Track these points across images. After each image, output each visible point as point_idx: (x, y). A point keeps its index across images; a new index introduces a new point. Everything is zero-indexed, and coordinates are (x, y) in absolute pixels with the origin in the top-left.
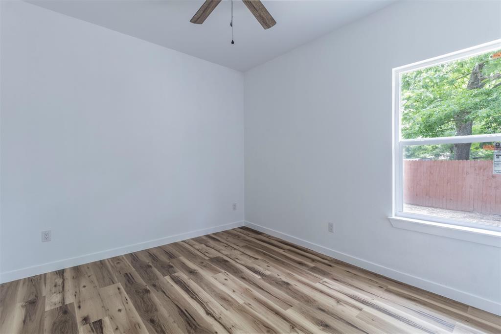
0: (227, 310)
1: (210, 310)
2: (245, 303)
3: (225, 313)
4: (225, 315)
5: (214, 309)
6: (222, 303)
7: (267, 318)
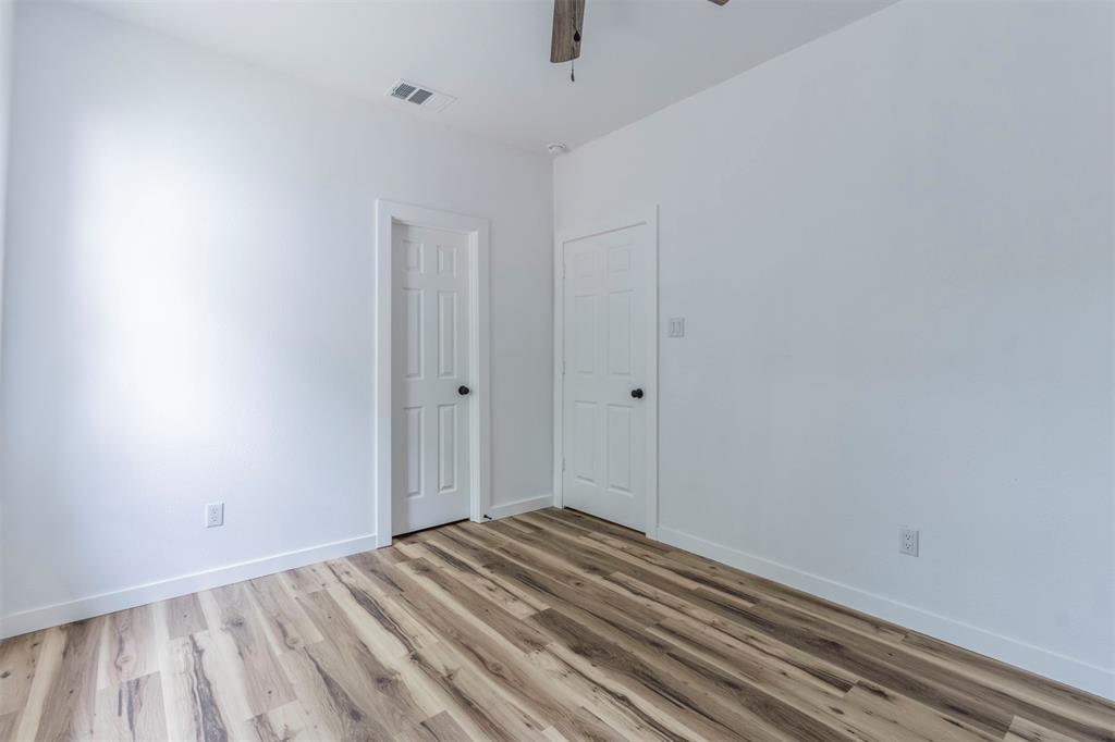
0: (583, 708)
1: (623, 707)
2: (542, 729)
3: (586, 700)
4: (587, 697)
5: (614, 708)
6: (600, 725)
7: (494, 692)
